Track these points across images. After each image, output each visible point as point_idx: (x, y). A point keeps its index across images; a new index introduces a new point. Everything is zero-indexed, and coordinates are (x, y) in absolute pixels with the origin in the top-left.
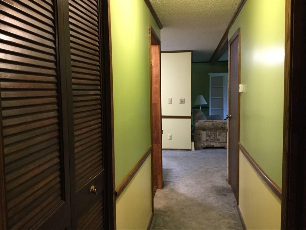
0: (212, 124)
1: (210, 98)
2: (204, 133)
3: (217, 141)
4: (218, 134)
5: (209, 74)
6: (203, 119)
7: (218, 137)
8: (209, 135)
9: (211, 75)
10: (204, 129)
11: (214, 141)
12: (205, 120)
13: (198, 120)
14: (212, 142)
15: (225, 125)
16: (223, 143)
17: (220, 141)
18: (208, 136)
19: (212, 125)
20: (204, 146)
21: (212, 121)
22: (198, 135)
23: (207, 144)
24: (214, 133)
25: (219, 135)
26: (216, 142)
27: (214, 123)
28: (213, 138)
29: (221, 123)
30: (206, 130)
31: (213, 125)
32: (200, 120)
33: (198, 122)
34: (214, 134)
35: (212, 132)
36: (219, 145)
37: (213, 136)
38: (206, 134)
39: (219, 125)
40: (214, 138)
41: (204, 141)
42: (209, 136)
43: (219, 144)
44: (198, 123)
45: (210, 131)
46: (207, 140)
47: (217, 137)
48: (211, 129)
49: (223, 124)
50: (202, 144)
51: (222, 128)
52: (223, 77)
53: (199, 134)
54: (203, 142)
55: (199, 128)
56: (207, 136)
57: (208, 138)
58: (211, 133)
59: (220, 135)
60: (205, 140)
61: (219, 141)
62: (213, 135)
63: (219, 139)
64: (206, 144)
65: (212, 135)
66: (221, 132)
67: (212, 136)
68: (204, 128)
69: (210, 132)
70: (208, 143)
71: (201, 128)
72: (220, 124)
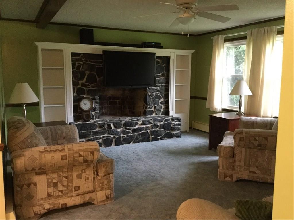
0: (62, 156)
1: (42, 87)
2: (41, 181)
3: (75, 193)
4: (75, 174)
5: (37, 43)
6: (37, 146)
7: (76, 182)
8: (54, 181)
9: (41, 45)
10: (41, 171)
11: (67, 194)
12: (42, 148)
13: (22, 148)
14: (62, 196)
15: (93, 154)
16: (89, 192)
17: (82, 190)
18: (52, 185)
19: (62, 159)
20: (43, 211)
21: (59, 147)
22: (25, 187)
23: (50, 204)
24: (65, 175)
25: (79, 177)
26: (71, 194)
27: (66, 153)
28: (64, 186)
29: (84, 150)
30: (45, 172)
31: (64, 158)
32: (28, 147)
33: (24, 155)
34: (66, 177)
35: (61, 174)
36: (78, 200)
37: (65, 183)
38: (48, 180)
39: (80, 156)
40: (67, 186)
41: (42, 199)
42: (55, 185)
43: (79, 197)
44: (23, 158)
45: (57, 172)
46: (49, 195)
47: (74, 182)
48: (57, 169)
49: (89, 153)
50: (37, 209)
51: (85, 161)
52: (62, 51)
53: (29, 185)
54: (40, 203)
55: (26, 170)
56: (48, 186)
57: (51, 190)
58: (59, 176)
59: (81, 178)
60: (46, 196)
61: (78, 192)
62: (64, 179)
63: (79, 187)
64: (47, 206)
65: (61, 182)
66: (82, 171)
67: (62, 184)
68: (40, 168)
69: (55, 175)
70: (53, 200)
71: (33, 169)
72: (82, 153)
